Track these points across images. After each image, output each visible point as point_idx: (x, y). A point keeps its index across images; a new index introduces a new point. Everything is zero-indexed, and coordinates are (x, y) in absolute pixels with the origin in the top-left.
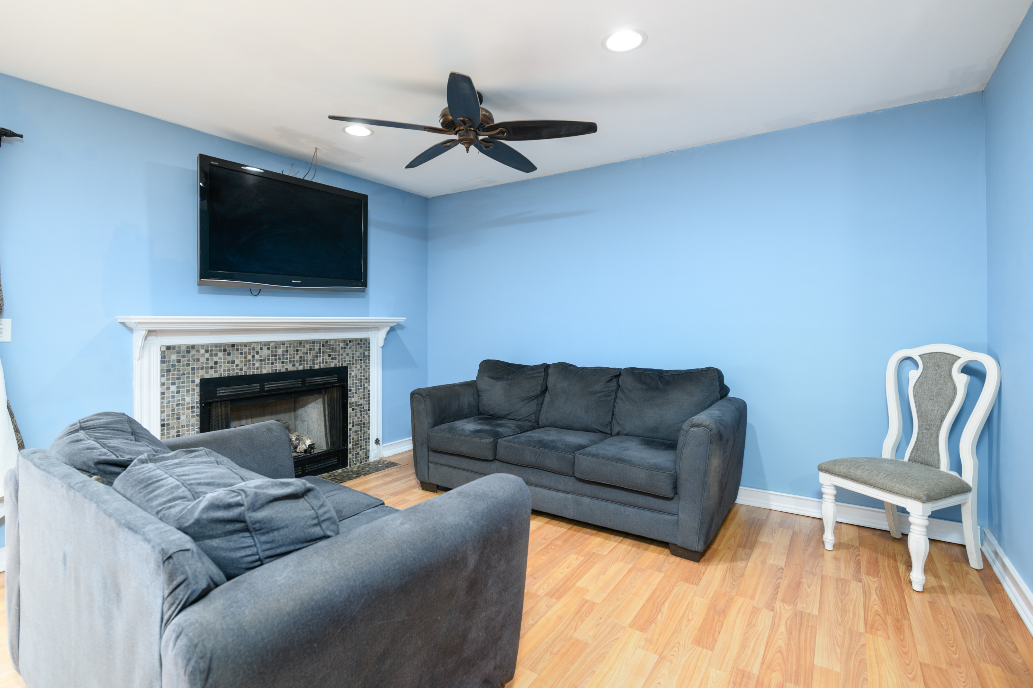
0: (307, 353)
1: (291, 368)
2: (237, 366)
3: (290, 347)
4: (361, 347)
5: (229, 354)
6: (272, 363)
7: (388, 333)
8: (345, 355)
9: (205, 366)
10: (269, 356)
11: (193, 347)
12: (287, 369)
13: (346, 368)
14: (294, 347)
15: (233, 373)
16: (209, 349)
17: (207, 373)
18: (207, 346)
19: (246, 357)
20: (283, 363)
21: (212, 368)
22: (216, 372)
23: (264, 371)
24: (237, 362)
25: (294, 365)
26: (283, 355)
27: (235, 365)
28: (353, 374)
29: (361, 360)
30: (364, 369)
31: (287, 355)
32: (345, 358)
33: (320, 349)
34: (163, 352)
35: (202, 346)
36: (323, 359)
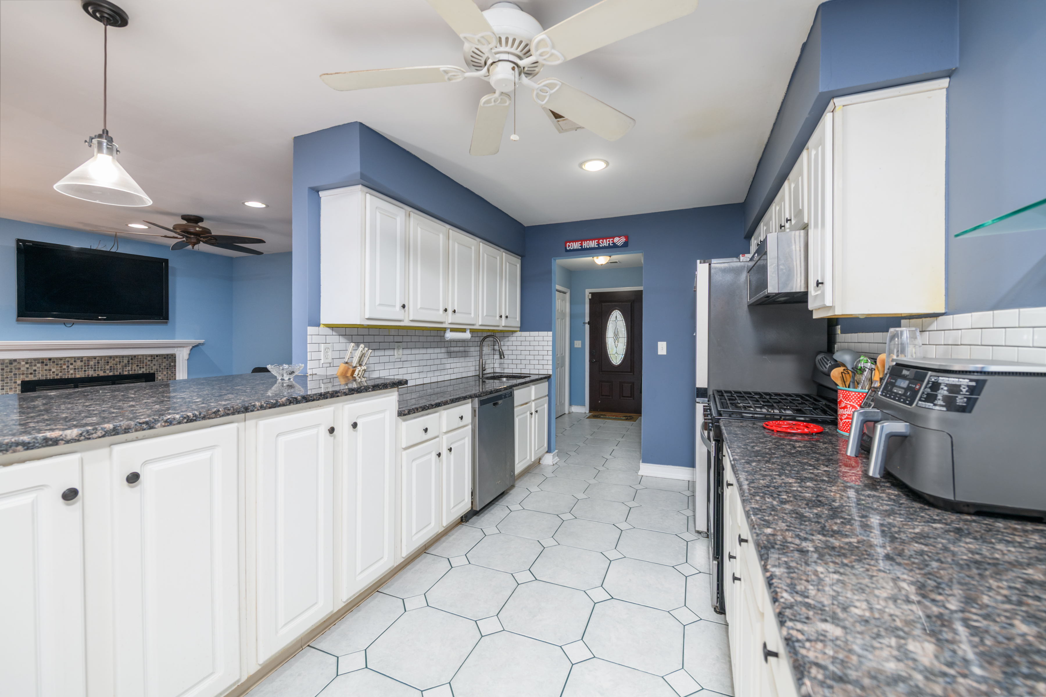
0: (116, 364)
1: (102, 374)
2: (54, 372)
3: (101, 360)
4: (167, 360)
5: (46, 365)
6: (85, 371)
7: (191, 349)
8: (152, 365)
9: (25, 372)
10: (82, 366)
11: (15, 360)
12: (98, 375)
13: (154, 374)
14: (105, 360)
15: (50, 377)
16: (29, 362)
17: (27, 377)
18: (28, 359)
19: (61, 367)
20: (95, 370)
21: (31, 374)
22: (35, 376)
23: (78, 376)
24: (53, 370)
25: (105, 372)
26: (95, 365)
27: (51, 372)
28: (160, 378)
29: (167, 368)
30: (170, 375)
31: (98, 365)
32: (152, 367)
33: (128, 361)
35: (23, 360)
36: (132, 368)
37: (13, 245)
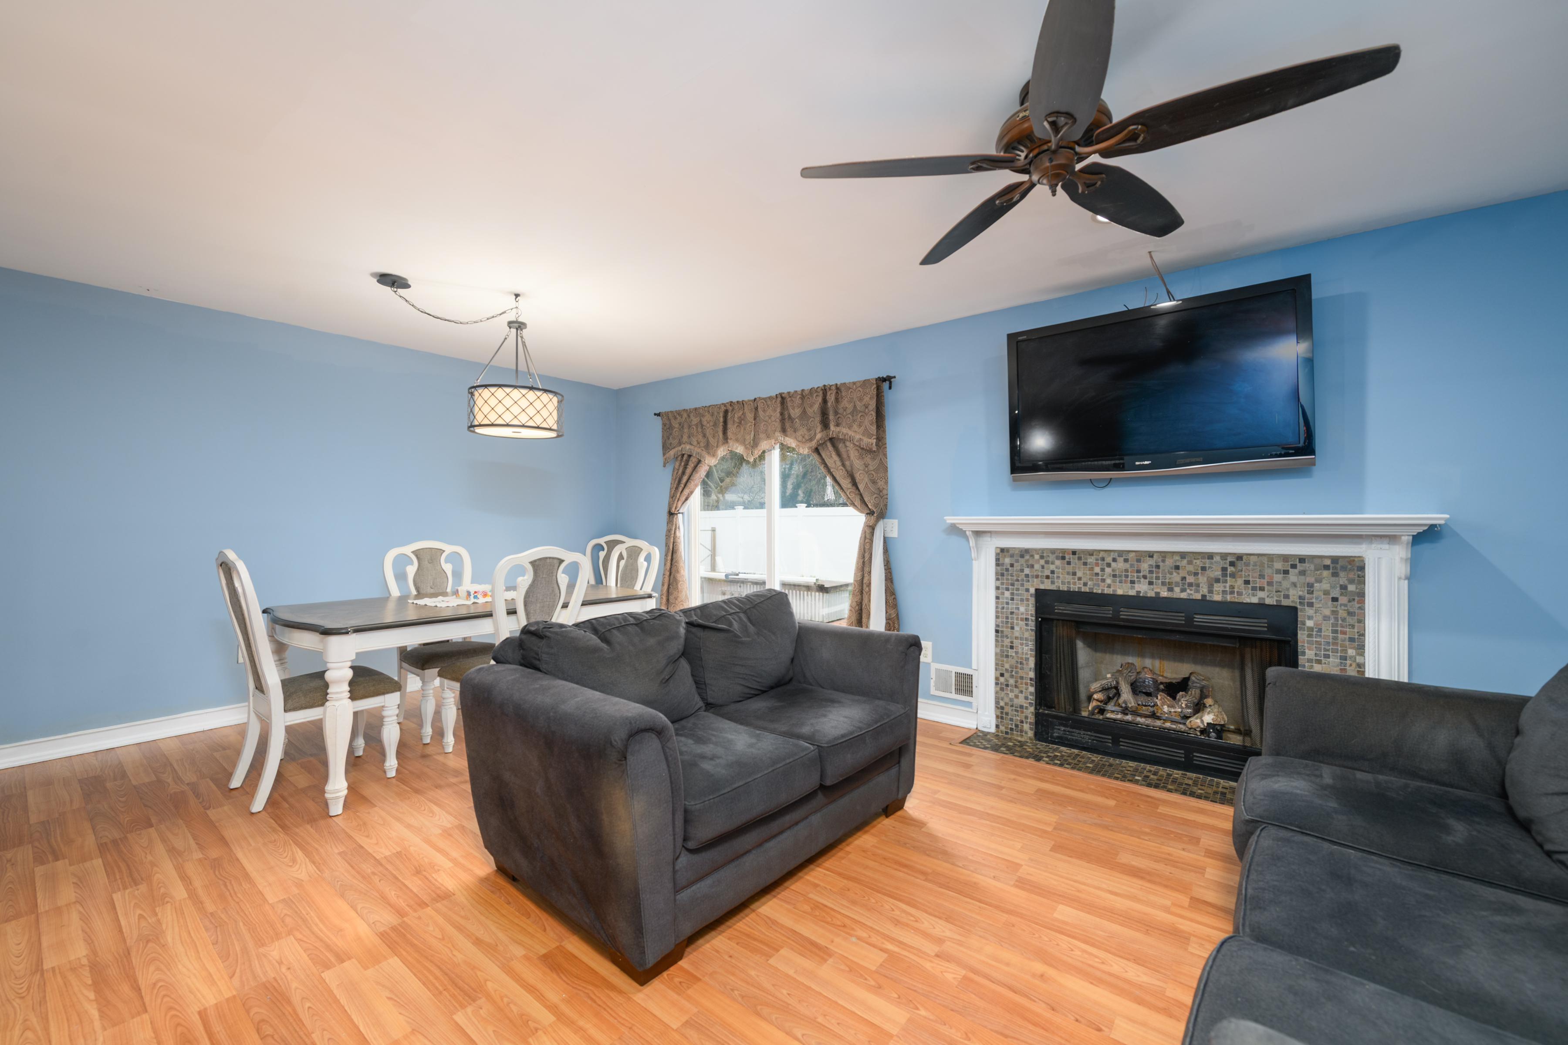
0: (1196, 574)
1: (1165, 594)
2: (1080, 579)
3: (1164, 560)
4: (1336, 574)
5: (1069, 563)
6: (1132, 582)
7: (1412, 547)
8: (1287, 582)
9: (1040, 574)
10: (1126, 571)
11: (1028, 551)
12: (1158, 593)
13: (1294, 610)
14: (1171, 561)
15: (1074, 588)
16: (1045, 555)
17: (1042, 583)
18: (1043, 550)
19: (1092, 569)
21: (1048, 577)
22: (1053, 583)
23: (1118, 592)
24: (1079, 573)
25: (1171, 589)
26: (1151, 572)
28: (1310, 623)
29: (1336, 599)
31: (1158, 573)
32: (1287, 589)
33: (1225, 569)
34: (997, 554)
35: (1036, 550)
36: (1232, 587)
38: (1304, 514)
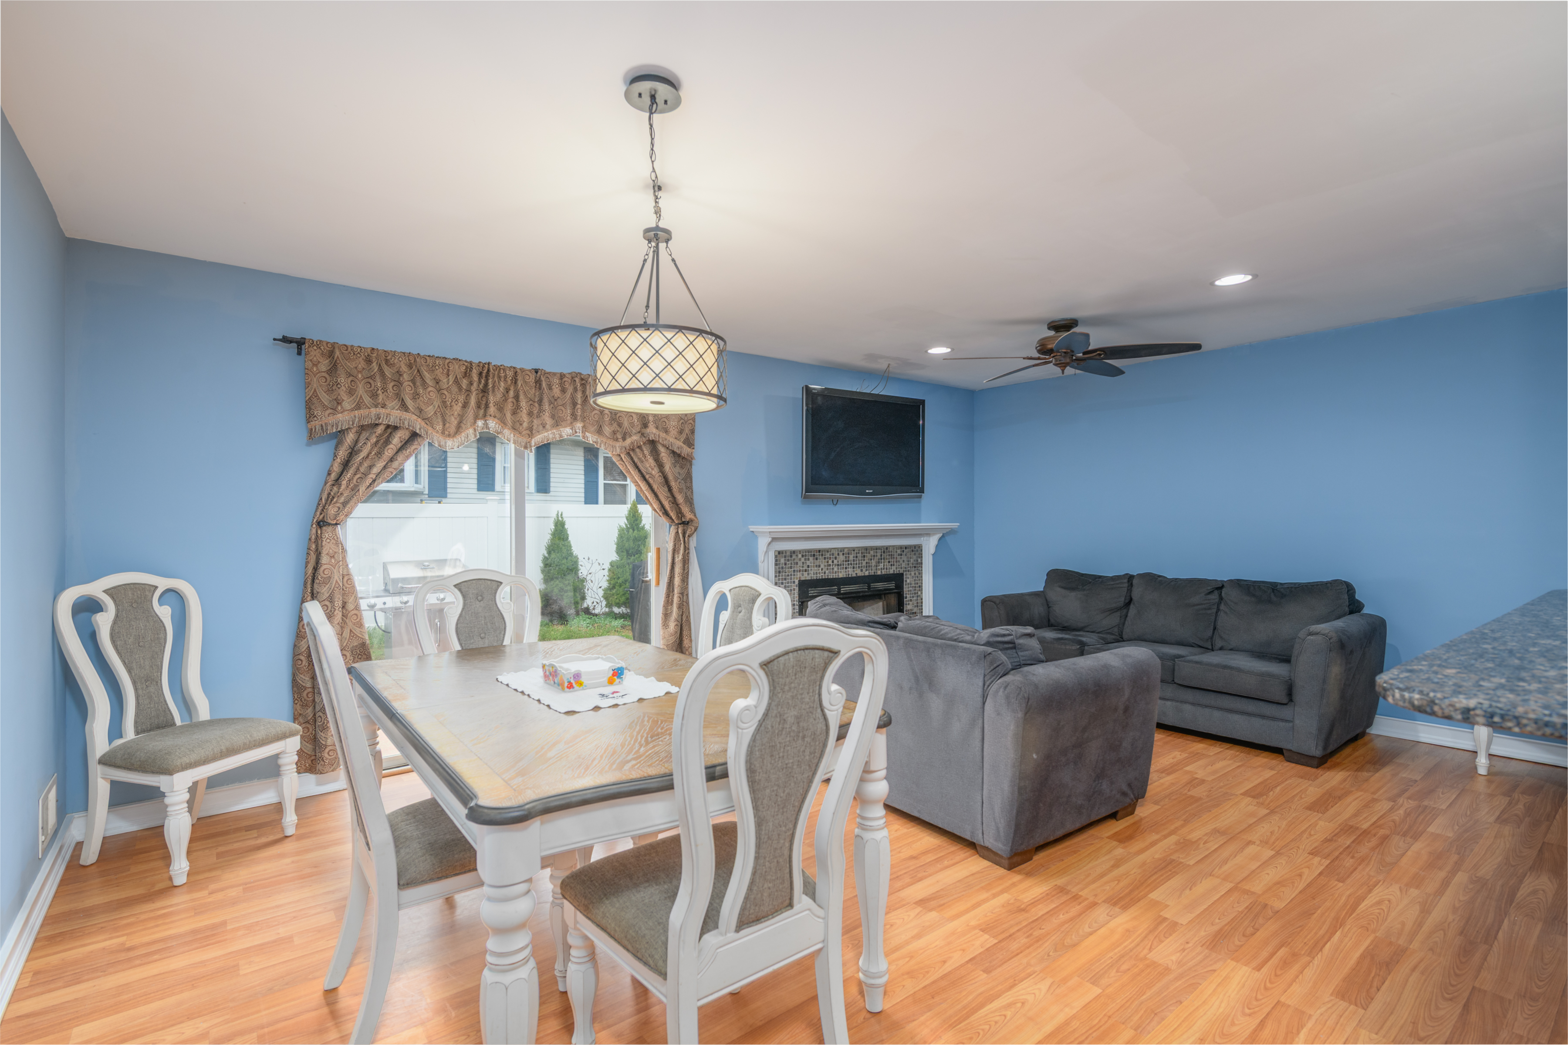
0: (871, 559)
1: (860, 574)
3: (859, 553)
4: (915, 554)
5: (817, 559)
6: (846, 568)
7: (940, 539)
8: (901, 562)
9: (801, 569)
11: (794, 552)
12: (856, 574)
13: (902, 575)
14: (862, 553)
15: (819, 576)
16: (804, 554)
17: (803, 575)
18: (803, 551)
19: (828, 562)
20: (854, 568)
21: (806, 571)
22: (808, 574)
23: (841, 576)
24: (822, 566)
25: (862, 571)
26: (854, 561)
27: (820, 568)
28: (908, 581)
29: (915, 567)
30: (917, 577)
31: (856, 561)
32: (901, 564)
33: (881, 555)
34: (776, 556)
35: (800, 551)
36: (884, 566)
37: (799, 394)
38: (905, 523)
